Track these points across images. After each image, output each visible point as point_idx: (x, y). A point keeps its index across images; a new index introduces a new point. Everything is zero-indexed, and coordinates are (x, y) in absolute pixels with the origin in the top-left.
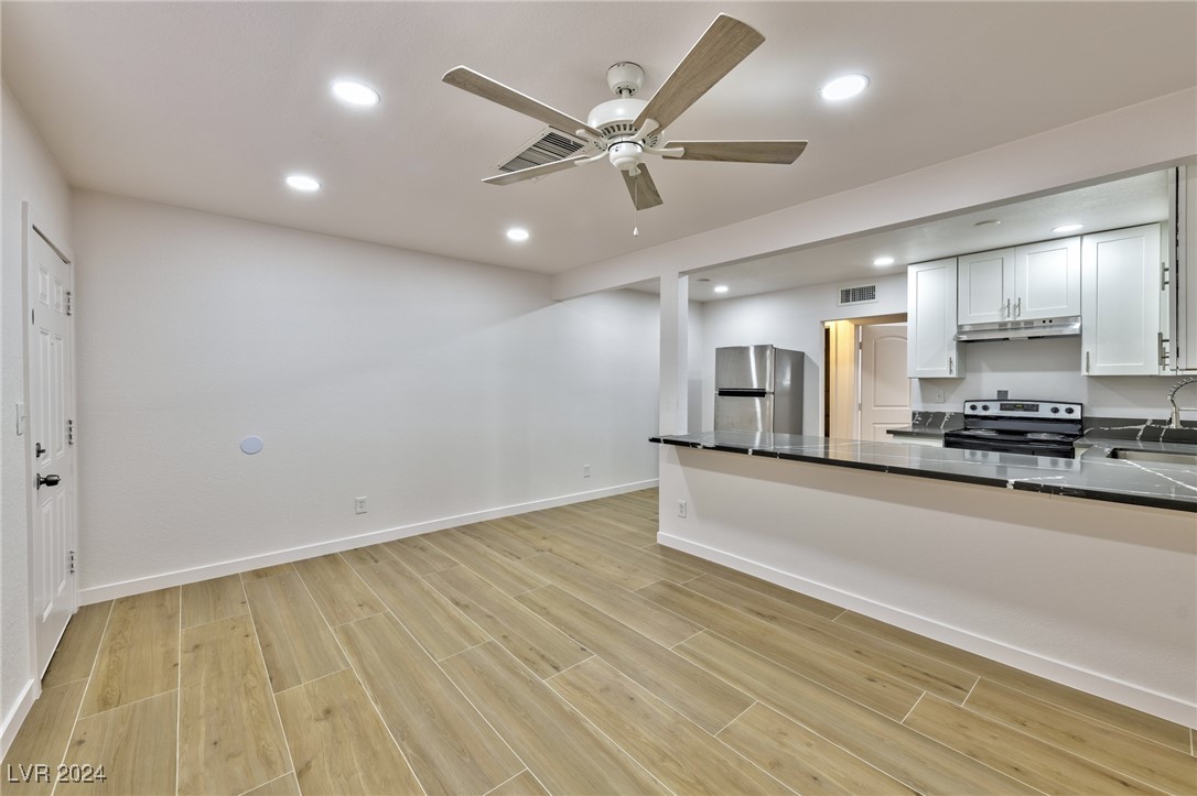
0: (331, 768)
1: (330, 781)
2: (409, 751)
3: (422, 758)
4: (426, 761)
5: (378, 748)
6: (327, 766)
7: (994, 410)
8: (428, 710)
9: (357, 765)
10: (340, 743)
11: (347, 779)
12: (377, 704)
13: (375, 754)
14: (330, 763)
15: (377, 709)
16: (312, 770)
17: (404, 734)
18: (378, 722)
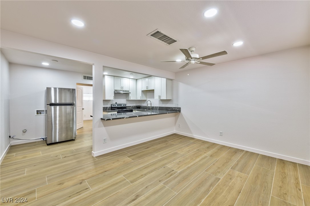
0: (226, 201)
1: (228, 199)
2: (211, 188)
3: (211, 185)
4: (212, 184)
5: (214, 194)
6: (226, 202)
7: (116, 106)
8: (198, 189)
9: (221, 196)
10: (218, 203)
11: (225, 196)
12: (201, 201)
13: (216, 194)
14: (225, 202)
15: (203, 201)
16: (229, 205)
17: (208, 190)
18: (207, 198)
